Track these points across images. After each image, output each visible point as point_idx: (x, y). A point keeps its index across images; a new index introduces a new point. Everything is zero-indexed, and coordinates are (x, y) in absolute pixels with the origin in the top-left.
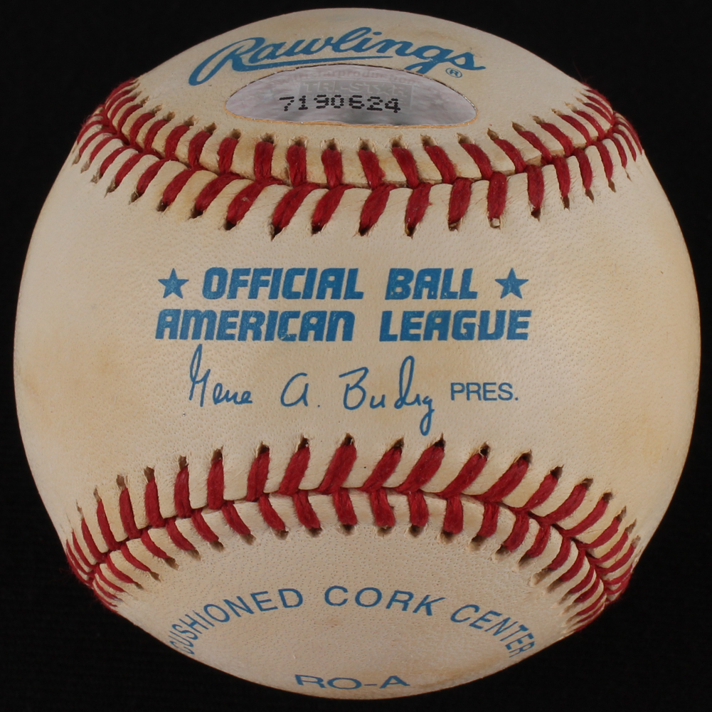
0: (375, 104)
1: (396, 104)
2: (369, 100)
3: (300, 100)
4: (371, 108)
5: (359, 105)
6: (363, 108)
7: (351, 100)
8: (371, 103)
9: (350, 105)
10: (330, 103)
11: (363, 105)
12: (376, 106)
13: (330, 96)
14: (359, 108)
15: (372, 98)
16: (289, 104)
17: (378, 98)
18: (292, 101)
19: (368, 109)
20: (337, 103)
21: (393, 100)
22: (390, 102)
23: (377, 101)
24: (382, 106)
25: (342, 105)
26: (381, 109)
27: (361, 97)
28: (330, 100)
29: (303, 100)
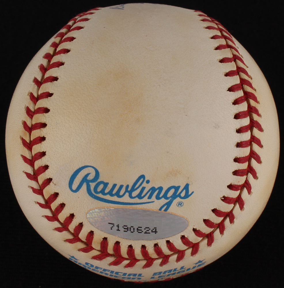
0: (147, 231)
1: (156, 230)
2: (145, 229)
3: (117, 226)
4: (146, 233)
5: (141, 231)
6: (142, 232)
7: (137, 229)
8: (146, 230)
9: (137, 231)
10: (129, 230)
11: (142, 231)
12: (147, 232)
13: (129, 227)
14: (141, 233)
15: (146, 228)
16: (112, 227)
17: (148, 228)
18: (114, 226)
19: (145, 233)
20: (132, 230)
21: (154, 228)
22: (153, 229)
23: (148, 229)
24: (150, 231)
25: (134, 231)
26: (150, 233)
27: (141, 227)
28: (129, 228)
29: (118, 226)
